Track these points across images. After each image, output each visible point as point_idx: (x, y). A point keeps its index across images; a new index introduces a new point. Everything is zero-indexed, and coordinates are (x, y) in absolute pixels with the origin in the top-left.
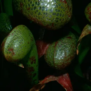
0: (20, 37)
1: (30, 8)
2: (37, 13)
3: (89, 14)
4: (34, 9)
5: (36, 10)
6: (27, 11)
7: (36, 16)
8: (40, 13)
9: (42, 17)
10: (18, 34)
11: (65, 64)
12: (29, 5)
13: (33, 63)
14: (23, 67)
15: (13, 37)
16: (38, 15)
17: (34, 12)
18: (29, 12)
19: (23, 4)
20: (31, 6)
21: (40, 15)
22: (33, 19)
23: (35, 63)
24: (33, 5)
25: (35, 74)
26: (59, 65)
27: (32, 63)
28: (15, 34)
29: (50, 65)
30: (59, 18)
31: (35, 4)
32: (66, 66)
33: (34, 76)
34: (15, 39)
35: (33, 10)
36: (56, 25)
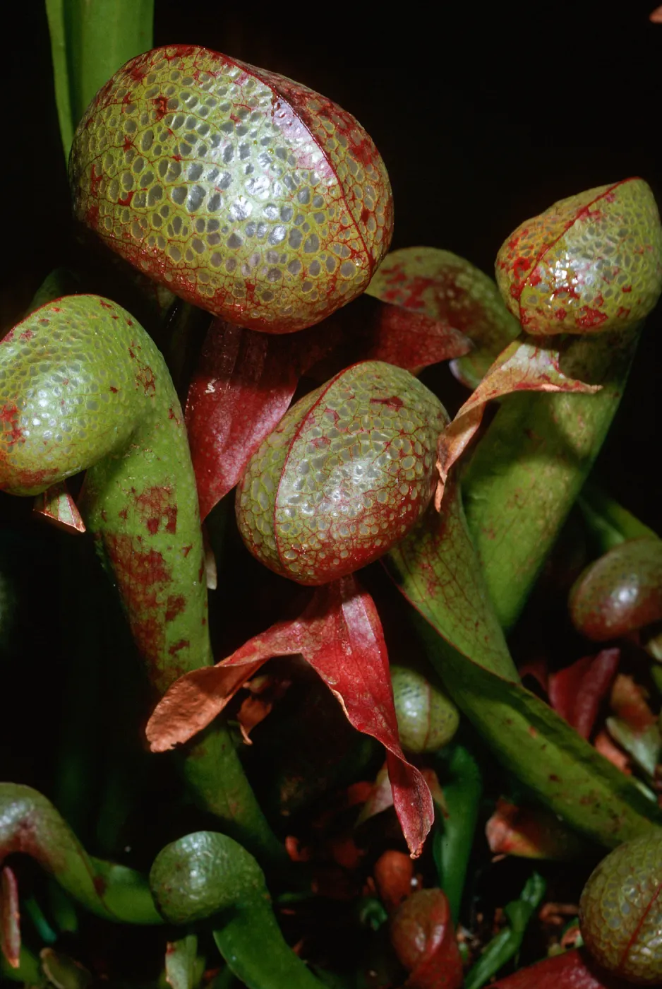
0: (65, 350)
1: (131, 194)
2: (167, 222)
3: (511, 272)
4: (152, 203)
5: (160, 203)
6: (117, 215)
7: (162, 240)
8: (178, 221)
9: (190, 244)
10: (57, 336)
11: (342, 541)
12: (130, 180)
13: (162, 528)
14: (82, 530)
15: (24, 347)
16: (168, 235)
17: (150, 220)
18: (127, 215)
19: (101, 178)
20: (137, 186)
21: (177, 231)
22: (147, 258)
23: (172, 527)
24: (149, 178)
25: (177, 605)
26: (305, 546)
27: (153, 525)
28: (42, 333)
29: (260, 546)
30: (284, 257)
31: (156, 172)
32: (344, 555)
33: (170, 616)
34: (34, 361)
35: (143, 205)
36: (267, 295)
